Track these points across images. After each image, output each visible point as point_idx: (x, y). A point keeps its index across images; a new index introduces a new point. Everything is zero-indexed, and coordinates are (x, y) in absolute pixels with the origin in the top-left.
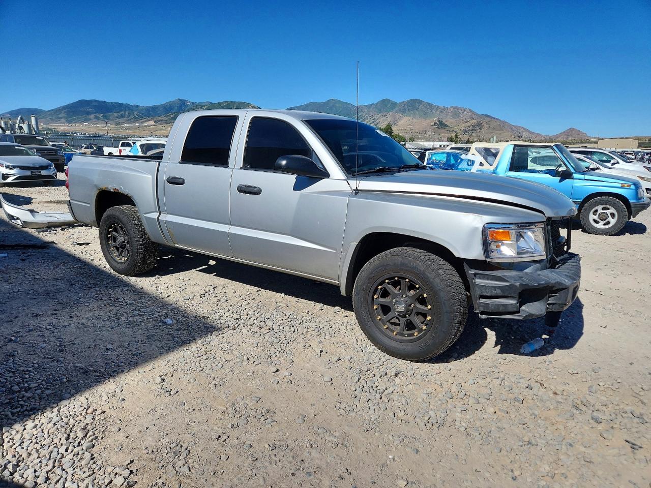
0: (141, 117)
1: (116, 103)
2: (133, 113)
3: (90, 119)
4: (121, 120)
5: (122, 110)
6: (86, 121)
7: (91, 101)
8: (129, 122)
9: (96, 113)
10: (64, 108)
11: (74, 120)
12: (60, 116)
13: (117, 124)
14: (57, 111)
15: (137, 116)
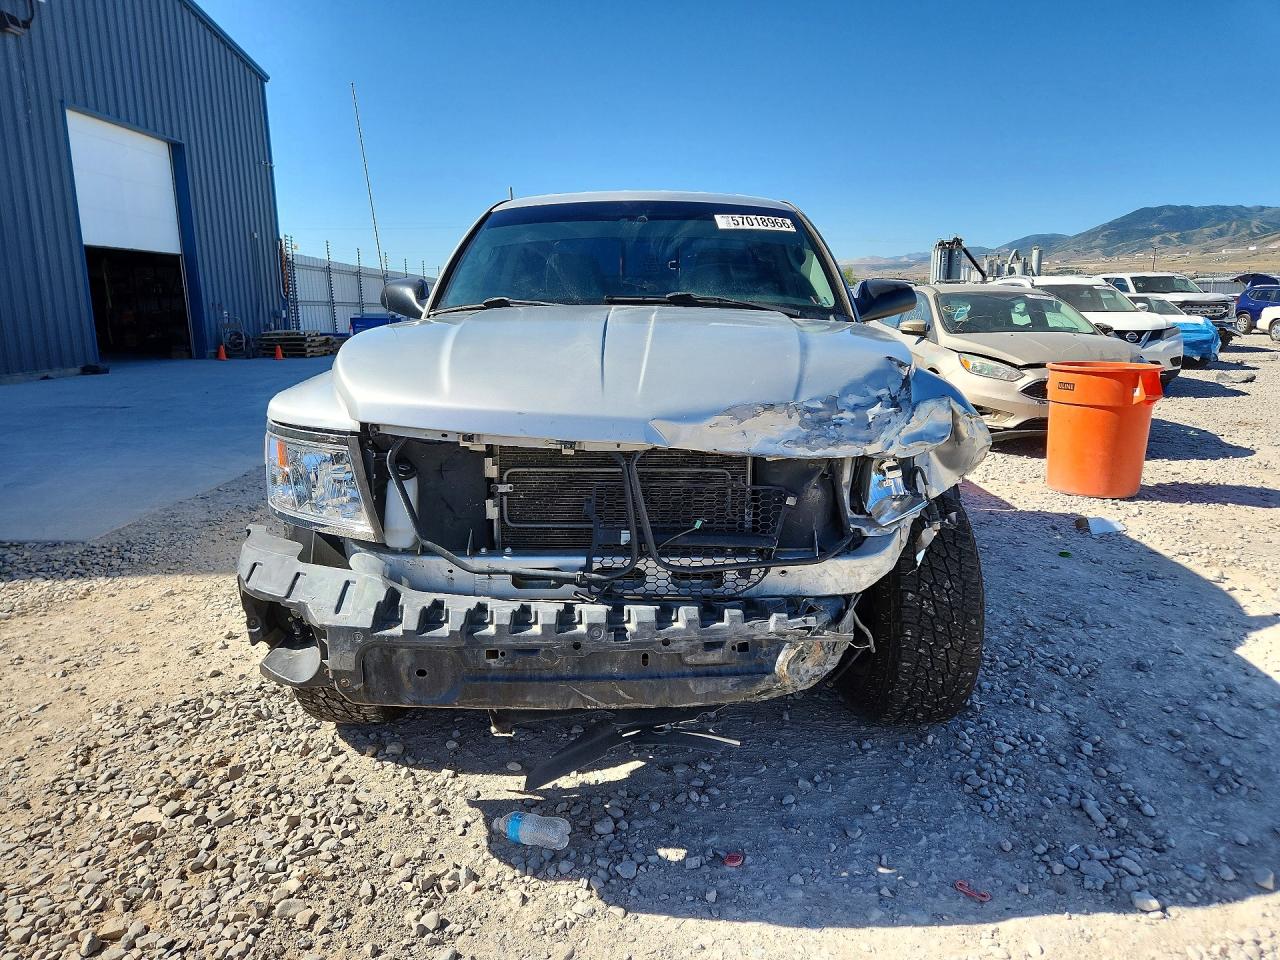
0: (1266, 231)
1: (1213, 207)
2: (1249, 223)
3: (1151, 245)
4: (1220, 241)
5: (1224, 220)
6: (1141, 249)
7: (1161, 209)
8: (1234, 243)
9: (1163, 232)
10: (1104, 227)
11: (1119, 249)
12: (1093, 244)
13: (1207, 250)
14: (1091, 235)
15: (1256, 231)
